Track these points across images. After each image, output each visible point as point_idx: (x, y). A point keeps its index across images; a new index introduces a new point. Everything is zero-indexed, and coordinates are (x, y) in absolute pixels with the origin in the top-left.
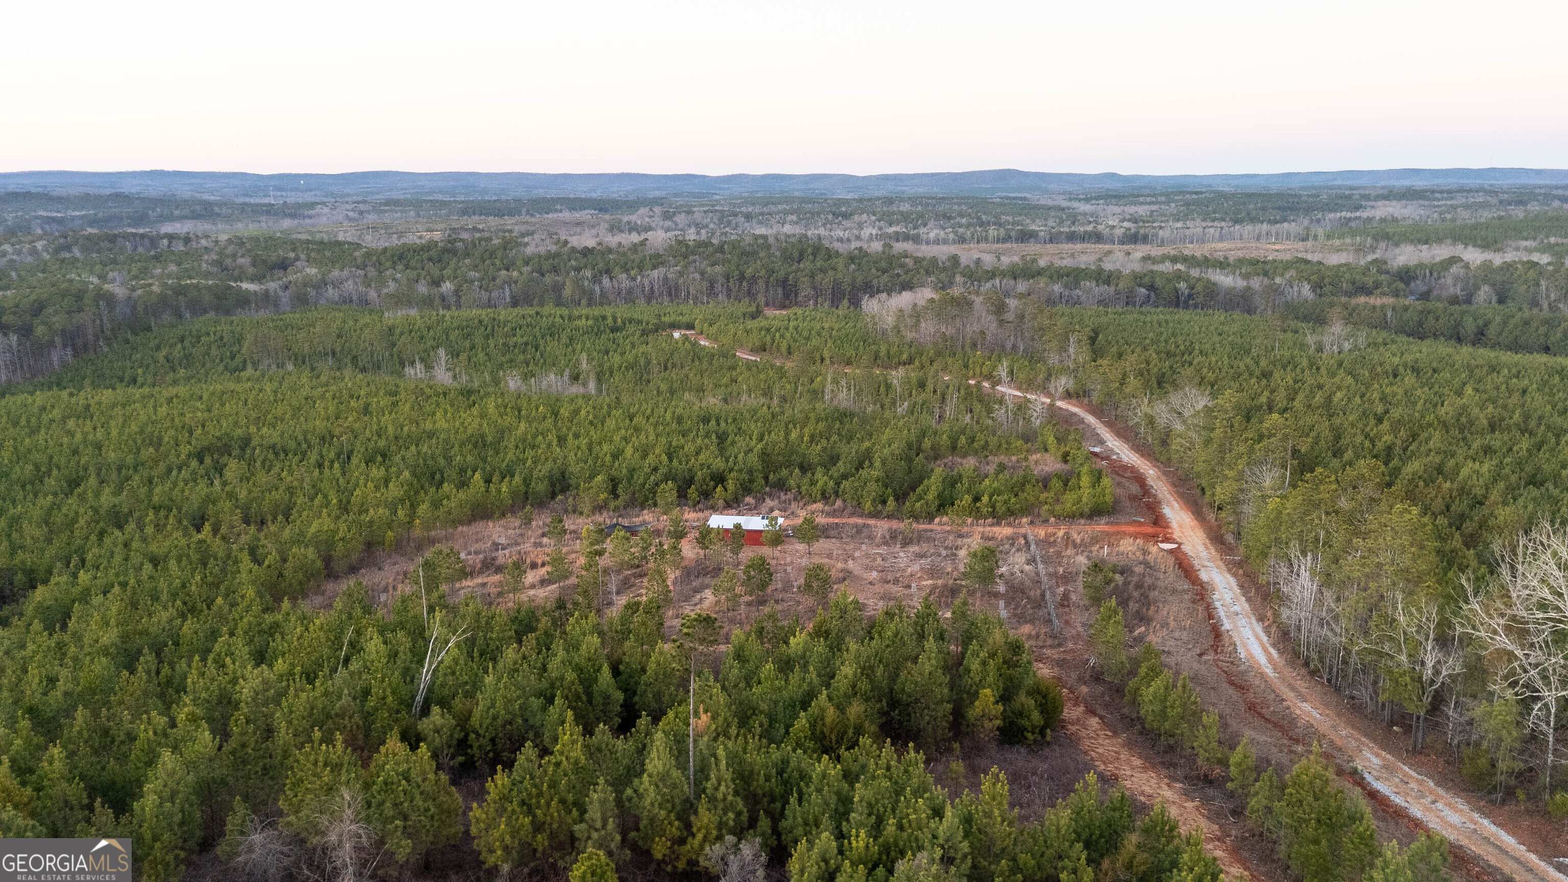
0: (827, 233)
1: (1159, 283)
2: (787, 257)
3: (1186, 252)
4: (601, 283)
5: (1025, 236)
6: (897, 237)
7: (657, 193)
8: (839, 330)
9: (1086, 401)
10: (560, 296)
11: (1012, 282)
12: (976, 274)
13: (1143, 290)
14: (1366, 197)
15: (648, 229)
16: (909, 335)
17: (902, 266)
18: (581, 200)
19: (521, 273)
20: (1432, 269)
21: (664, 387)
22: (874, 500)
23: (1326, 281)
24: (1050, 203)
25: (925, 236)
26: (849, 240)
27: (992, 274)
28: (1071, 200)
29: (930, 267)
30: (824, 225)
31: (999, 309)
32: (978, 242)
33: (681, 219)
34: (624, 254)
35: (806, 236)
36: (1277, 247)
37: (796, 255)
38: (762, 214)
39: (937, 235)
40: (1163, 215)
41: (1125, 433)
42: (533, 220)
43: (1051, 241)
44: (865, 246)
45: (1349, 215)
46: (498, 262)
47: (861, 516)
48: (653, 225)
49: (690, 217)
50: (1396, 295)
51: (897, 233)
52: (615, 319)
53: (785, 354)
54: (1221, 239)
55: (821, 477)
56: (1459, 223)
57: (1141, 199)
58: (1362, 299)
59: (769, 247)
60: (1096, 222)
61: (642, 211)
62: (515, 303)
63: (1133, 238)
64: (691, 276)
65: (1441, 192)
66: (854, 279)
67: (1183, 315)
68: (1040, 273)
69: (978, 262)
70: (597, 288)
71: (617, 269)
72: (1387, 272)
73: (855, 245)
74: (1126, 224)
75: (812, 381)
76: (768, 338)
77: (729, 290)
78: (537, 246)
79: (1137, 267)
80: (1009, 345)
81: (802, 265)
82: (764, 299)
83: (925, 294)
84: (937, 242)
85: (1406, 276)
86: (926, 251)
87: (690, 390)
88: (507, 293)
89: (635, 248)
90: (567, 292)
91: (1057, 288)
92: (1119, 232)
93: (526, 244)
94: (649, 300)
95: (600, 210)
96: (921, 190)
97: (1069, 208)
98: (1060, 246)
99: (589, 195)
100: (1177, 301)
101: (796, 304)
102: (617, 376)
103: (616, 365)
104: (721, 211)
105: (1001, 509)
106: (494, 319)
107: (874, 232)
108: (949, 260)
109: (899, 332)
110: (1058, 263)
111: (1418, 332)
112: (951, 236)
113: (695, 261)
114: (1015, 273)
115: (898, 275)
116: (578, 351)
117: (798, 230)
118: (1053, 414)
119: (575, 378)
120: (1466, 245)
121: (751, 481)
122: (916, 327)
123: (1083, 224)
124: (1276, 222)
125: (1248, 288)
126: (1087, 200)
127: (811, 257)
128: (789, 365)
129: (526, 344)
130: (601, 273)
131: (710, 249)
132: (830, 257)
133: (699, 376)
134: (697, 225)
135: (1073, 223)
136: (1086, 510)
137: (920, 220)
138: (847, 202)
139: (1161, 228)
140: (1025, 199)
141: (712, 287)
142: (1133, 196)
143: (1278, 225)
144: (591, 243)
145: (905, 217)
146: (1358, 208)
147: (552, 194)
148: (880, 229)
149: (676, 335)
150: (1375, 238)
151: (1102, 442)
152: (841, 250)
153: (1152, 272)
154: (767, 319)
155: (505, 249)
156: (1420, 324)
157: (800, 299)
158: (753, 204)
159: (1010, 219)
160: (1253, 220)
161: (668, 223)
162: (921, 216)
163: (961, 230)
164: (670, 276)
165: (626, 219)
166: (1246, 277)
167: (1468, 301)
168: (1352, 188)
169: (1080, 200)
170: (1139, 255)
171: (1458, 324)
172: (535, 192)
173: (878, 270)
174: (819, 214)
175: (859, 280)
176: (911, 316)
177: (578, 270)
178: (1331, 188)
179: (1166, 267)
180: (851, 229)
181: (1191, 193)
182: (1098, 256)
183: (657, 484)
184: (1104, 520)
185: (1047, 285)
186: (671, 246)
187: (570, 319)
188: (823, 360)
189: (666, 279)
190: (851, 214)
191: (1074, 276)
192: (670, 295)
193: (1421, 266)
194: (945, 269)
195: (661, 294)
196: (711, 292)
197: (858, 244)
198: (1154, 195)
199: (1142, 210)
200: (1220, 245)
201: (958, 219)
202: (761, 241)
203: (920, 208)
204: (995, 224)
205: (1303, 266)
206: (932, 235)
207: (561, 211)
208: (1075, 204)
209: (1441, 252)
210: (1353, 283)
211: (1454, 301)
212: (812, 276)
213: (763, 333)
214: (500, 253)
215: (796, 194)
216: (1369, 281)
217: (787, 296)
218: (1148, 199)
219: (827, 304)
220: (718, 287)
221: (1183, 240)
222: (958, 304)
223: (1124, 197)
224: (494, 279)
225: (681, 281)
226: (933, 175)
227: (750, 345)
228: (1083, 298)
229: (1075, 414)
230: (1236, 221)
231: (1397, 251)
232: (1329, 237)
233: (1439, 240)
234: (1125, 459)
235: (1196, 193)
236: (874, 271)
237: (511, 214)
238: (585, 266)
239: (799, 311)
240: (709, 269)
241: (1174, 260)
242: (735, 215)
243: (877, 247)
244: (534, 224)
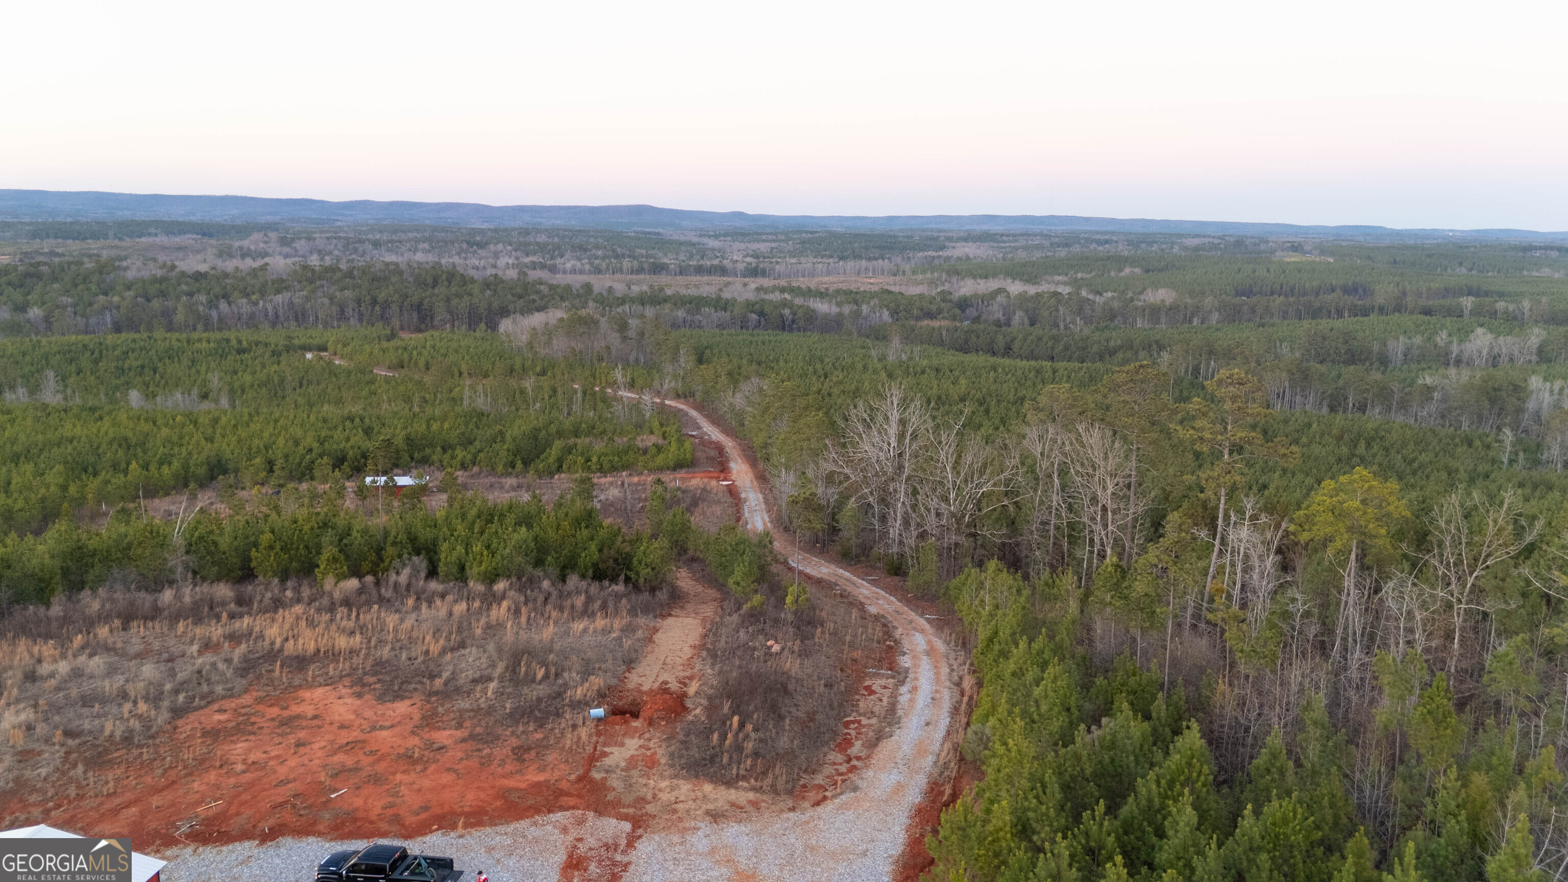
0: (462, 261)
1: (767, 309)
2: (421, 283)
3: (794, 284)
4: (217, 308)
5: (658, 269)
6: (534, 266)
7: (270, 218)
8: (476, 347)
9: (691, 400)
10: (171, 322)
11: (640, 308)
12: (607, 301)
13: (754, 316)
14: (950, 239)
15: (266, 254)
16: (543, 351)
17: (538, 292)
18: (179, 224)
19: (123, 299)
20: (983, 298)
21: (301, 400)
22: (505, 465)
23: (901, 308)
24: (682, 238)
25: (562, 267)
26: (484, 268)
27: (623, 301)
28: (701, 236)
29: (562, 294)
30: (459, 254)
31: (623, 327)
32: (614, 273)
33: (301, 245)
34: (243, 279)
35: (440, 264)
36: (872, 281)
37: (430, 281)
38: (392, 242)
39: (573, 265)
40: (781, 252)
41: (717, 420)
42: (124, 244)
43: (681, 273)
44: (500, 273)
45: (934, 254)
46: (93, 287)
47: (495, 476)
48: (270, 251)
49: (311, 243)
50: (954, 318)
51: (533, 263)
52: (240, 342)
53: (423, 369)
54: (829, 273)
55: (460, 453)
56: (1017, 260)
57: (764, 237)
58: (926, 322)
59: (401, 273)
60: (723, 257)
61: (256, 236)
62: (118, 329)
63: (754, 272)
64: (319, 301)
65: (1008, 236)
66: (490, 305)
67: (785, 336)
68: (666, 300)
69: (610, 290)
70: (214, 314)
71: (236, 294)
72: (951, 301)
73: (490, 271)
74: (749, 259)
75: (451, 391)
76: (406, 356)
77: (361, 315)
78: (139, 270)
79: (751, 296)
80: (632, 358)
81: (436, 291)
82: (398, 323)
83: (556, 315)
84: (574, 271)
85: (963, 304)
86: (559, 279)
87: (329, 402)
88: (108, 319)
89: (254, 272)
90: (180, 317)
91: (681, 313)
92: (741, 266)
93: (126, 269)
94: (274, 325)
95: (204, 234)
96: (558, 222)
97: (699, 244)
98: (690, 278)
99: (187, 219)
100: (783, 325)
101: (433, 327)
102: (250, 394)
103: (247, 384)
104: (344, 238)
105: (606, 466)
106: (101, 344)
107: (511, 261)
108: (582, 287)
109: (532, 348)
110: (683, 292)
111: (964, 349)
112: (587, 267)
113: (322, 286)
114: (642, 300)
115: (534, 301)
116: (203, 373)
117: (431, 258)
118: (662, 410)
119: (205, 396)
120: (1014, 279)
121: (398, 458)
122: (549, 342)
123: (711, 259)
124: (876, 259)
125: (840, 314)
126: (716, 237)
127: (446, 283)
128: (428, 379)
129: (143, 367)
130: (217, 297)
131: (339, 275)
132: (465, 284)
133: (337, 391)
134: (320, 252)
135: (702, 258)
136: (672, 464)
137: (556, 250)
138: (481, 232)
139: (777, 263)
140: (659, 234)
141: (342, 311)
142: (757, 234)
143: (874, 262)
144: (203, 268)
145: (542, 248)
146: (943, 248)
147: (142, 215)
148: (517, 258)
149: (309, 356)
150: (949, 273)
151: (699, 428)
152: (476, 277)
153: (763, 300)
154: (402, 340)
155: (101, 273)
156: (966, 342)
157: (436, 323)
158: (381, 232)
159: (643, 252)
160: (857, 257)
161: (286, 250)
162: (558, 247)
163: (597, 262)
164: (296, 301)
165: (237, 244)
166: (839, 304)
167: (1008, 324)
168: (940, 231)
169: (709, 236)
170: (753, 286)
171: (992, 342)
172: (120, 213)
173: (513, 295)
174: (452, 242)
175: (495, 305)
176: (544, 334)
177: (191, 294)
178: (924, 231)
179: (776, 297)
180: (487, 258)
181: (806, 232)
182: (718, 287)
183: (313, 462)
184: (683, 471)
185: (672, 311)
186: (295, 272)
187: (188, 342)
188: (461, 374)
189: (291, 304)
190: (487, 244)
191: (695, 304)
192: (297, 320)
193: (976, 295)
194: (578, 296)
195: (287, 319)
196: (342, 315)
197: (493, 271)
198: (775, 234)
199: (763, 247)
200: (826, 279)
201: (594, 251)
202: (392, 267)
203: (556, 240)
204: (630, 256)
205: (886, 296)
206: (568, 266)
207: (156, 235)
208: (705, 240)
209: (993, 284)
210: (922, 310)
211: (998, 324)
212: (448, 300)
213: (400, 351)
214: (95, 278)
215: (428, 222)
216: (934, 308)
217: (422, 319)
218: (770, 237)
219: (464, 327)
220: (349, 311)
221: (796, 274)
222: (586, 323)
223: (749, 234)
224: (91, 304)
225: (308, 305)
226: (569, 208)
227: (387, 363)
228: (704, 323)
229: (682, 410)
230: (841, 258)
231: (962, 283)
232: (914, 272)
233: (995, 276)
234: (714, 438)
235: (812, 233)
236: (510, 297)
237: (95, 236)
238: (199, 291)
239: (436, 334)
240: (338, 294)
241: (783, 290)
242: (362, 242)
243: (512, 274)
244: (126, 249)
